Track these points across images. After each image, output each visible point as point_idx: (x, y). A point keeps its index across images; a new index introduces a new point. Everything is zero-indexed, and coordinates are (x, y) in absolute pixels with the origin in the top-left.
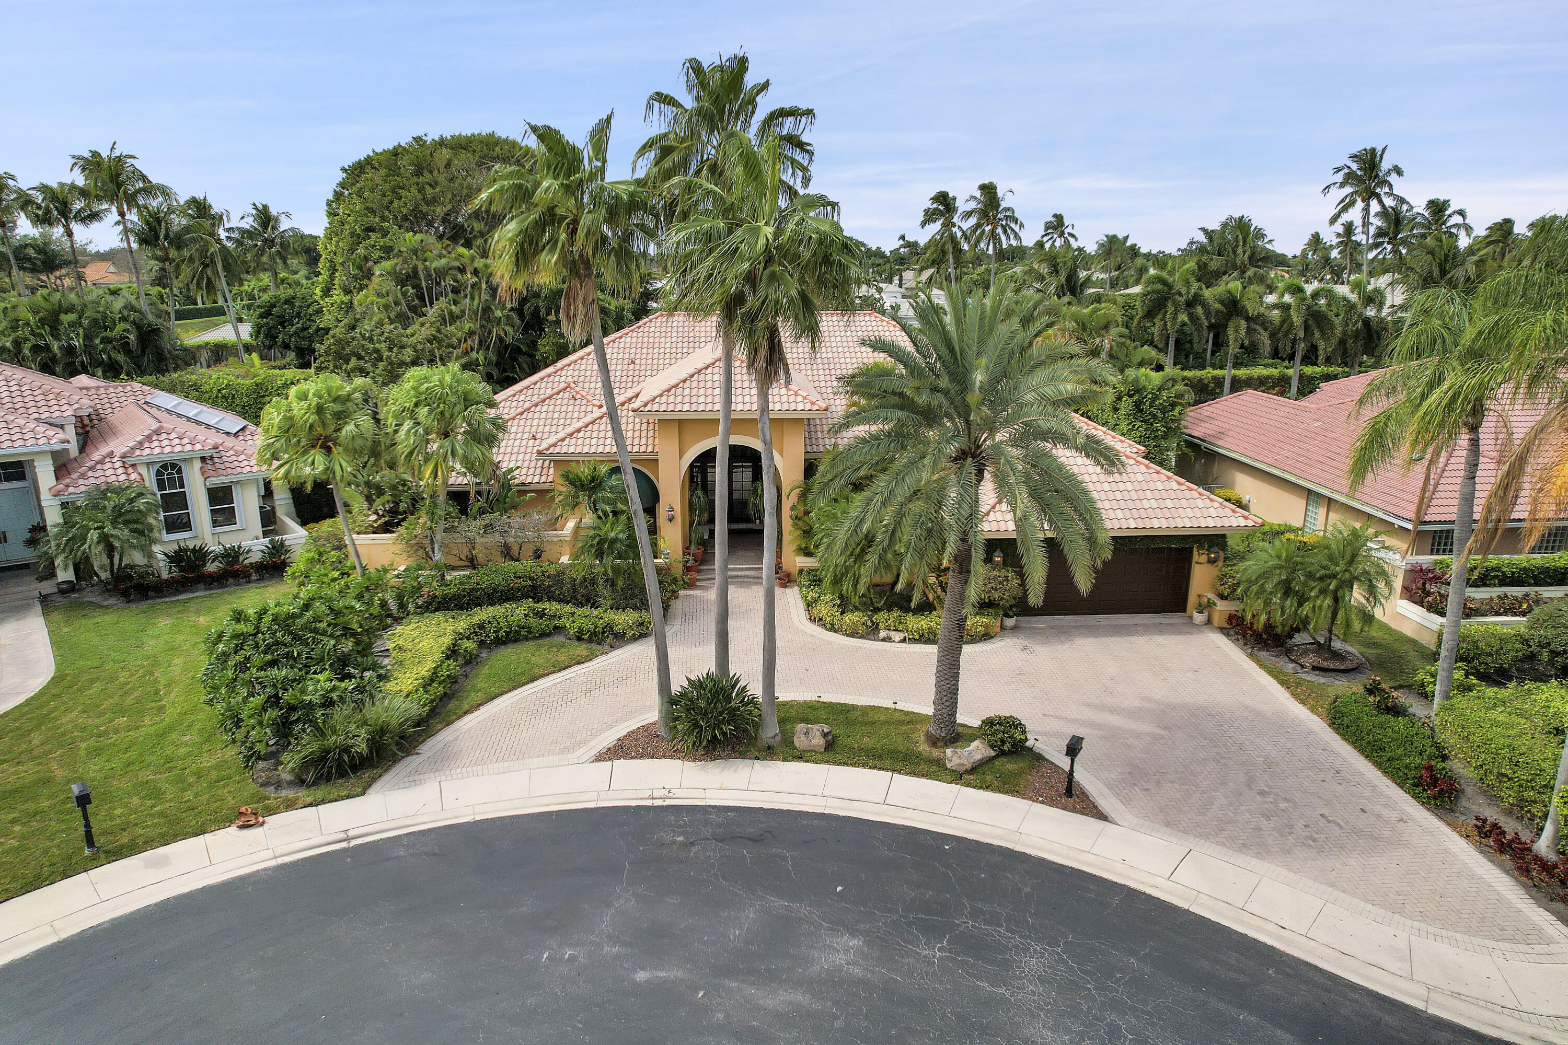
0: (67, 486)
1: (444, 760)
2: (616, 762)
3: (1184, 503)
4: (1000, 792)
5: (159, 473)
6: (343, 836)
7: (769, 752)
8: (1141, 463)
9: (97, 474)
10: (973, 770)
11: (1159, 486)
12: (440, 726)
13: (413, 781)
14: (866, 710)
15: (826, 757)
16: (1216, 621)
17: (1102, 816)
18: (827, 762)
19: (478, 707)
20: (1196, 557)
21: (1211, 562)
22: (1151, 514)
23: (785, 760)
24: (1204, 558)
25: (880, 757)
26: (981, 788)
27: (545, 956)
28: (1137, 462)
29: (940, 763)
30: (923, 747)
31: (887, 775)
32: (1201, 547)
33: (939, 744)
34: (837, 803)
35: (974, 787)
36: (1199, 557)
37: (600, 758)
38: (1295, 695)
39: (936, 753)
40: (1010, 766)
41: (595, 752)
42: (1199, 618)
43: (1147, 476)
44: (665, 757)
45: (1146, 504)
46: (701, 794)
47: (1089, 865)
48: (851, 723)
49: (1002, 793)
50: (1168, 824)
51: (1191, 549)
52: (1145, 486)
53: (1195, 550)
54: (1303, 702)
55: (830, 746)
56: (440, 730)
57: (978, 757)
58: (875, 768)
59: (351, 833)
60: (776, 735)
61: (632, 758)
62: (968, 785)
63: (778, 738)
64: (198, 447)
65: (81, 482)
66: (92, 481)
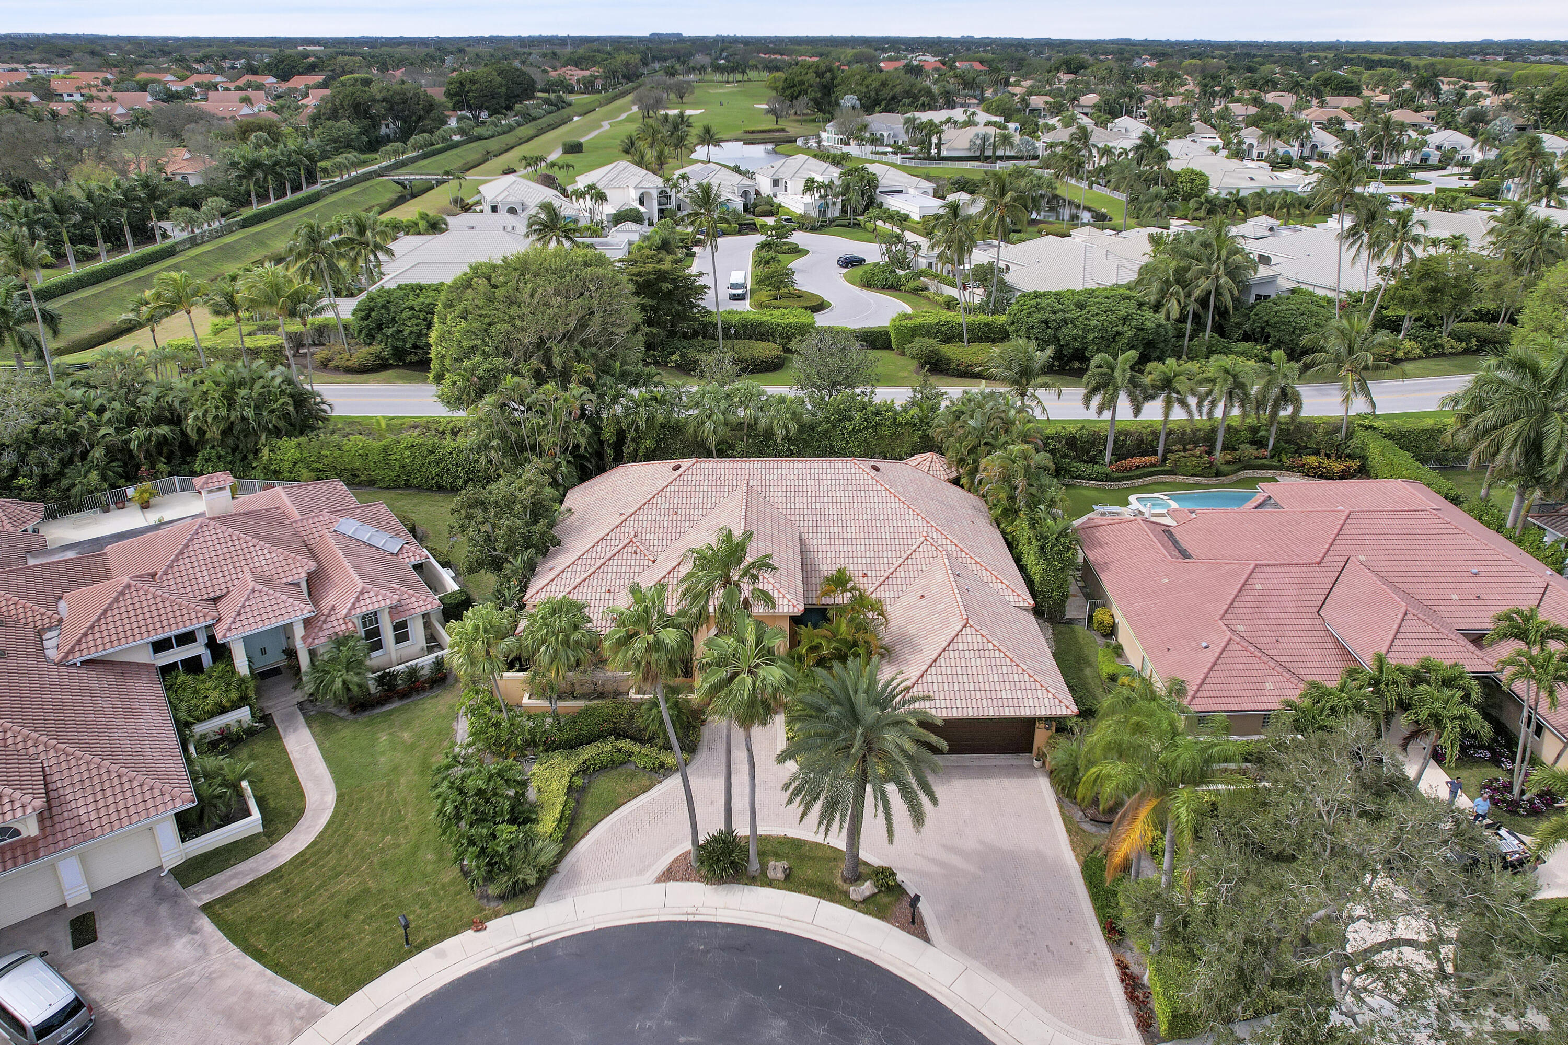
1: (573, 879)
2: (668, 884)
4: (876, 917)
6: (528, 938)
7: (753, 880)
10: (864, 902)
12: (567, 850)
14: (812, 846)
15: (784, 885)
16: (1046, 767)
17: (927, 940)
18: (785, 889)
19: (587, 833)
23: (761, 886)
25: (814, 886)
26: (867, 914)
27: (637, 1026)
29: (846, 894)
30: (839, 882)
31: (816, 900)
33: (848, 882)
34: (786, 921)
35: (864, 913)
37: (658, 880)
39: (845, 886)
40: (885, 899)
41: (656, 875)
42: (1036, 764)
44: (695, 881)
46: (712, 911)
47: (911, 975)
48: (802, 858)
49: (878, 918)
55: (788, 877)
56: (568, 852)
57: (867, 893)
58: (810, 894)
59: (533, 936)
60: (757, 864)
61: (677, 881)
62: (860, 911)
63: (758, 867)
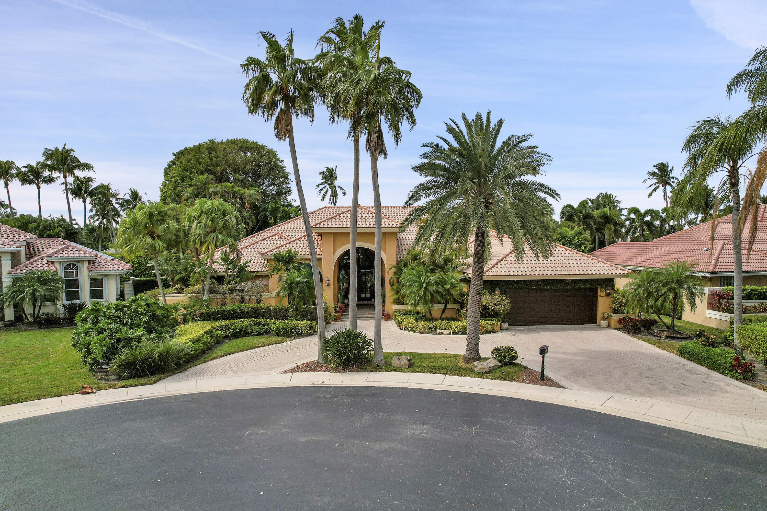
0: (17, 270)
1: (200, 374)
2: (294, 373)
3: (591, 265)
4: (504, 380)
5: (65, 268)
6: (140, 397)
7: (378, 368)
8: (568, 250)
9: (33, 266)
10: (489, 372)
11: (578, 258)
12: (199, 362)
13: (182, 379)
14: (429, 354)
15: (409, 369)
16: (612, 325)
17: (560, 387)
18: (410, 372)
19: (221, 356)
20: (599, 293)
21: (608, 295)
22: (575, 269)
23: (387, 371)
24: (603, 294)
25: (439, 369)
26: (494, 379)
27: (247, 433)
28: (566, 249)
29: (471, 369)
30: (462, 364)
31: (442, 376)
32: (602, 287)
33: (470, 361)
34: (416, 385)
35: (490, 379)
36: (601, 293)
37: (285, 372)
38: (659, 347)
39: (469, 366)
40: (509, 370)
41: (283, 370)
42: (604, 324)
43: (571, 255)
44: (321, 371)
45: (571, 265)
46: (340, 383)
47: (556, 402)
48: (421, 358)
49: (506, 380)
50: (598, 389)
51: (597, 288)
52: (570, 258)
53: (599, 289)
54: (664, 349)
55: (411, 366)
56: (199, 364)
57: (492, 365)
58: (436, 373)
59: (144, 396)
60: (382, 360)
61: (303, 372)
62: (487, 378)
63: (383, 362)
64: (87, 255)
65: (24, 268)
66: (30, 268)
